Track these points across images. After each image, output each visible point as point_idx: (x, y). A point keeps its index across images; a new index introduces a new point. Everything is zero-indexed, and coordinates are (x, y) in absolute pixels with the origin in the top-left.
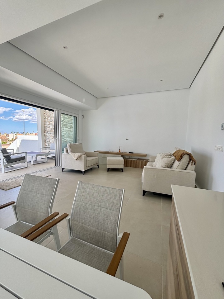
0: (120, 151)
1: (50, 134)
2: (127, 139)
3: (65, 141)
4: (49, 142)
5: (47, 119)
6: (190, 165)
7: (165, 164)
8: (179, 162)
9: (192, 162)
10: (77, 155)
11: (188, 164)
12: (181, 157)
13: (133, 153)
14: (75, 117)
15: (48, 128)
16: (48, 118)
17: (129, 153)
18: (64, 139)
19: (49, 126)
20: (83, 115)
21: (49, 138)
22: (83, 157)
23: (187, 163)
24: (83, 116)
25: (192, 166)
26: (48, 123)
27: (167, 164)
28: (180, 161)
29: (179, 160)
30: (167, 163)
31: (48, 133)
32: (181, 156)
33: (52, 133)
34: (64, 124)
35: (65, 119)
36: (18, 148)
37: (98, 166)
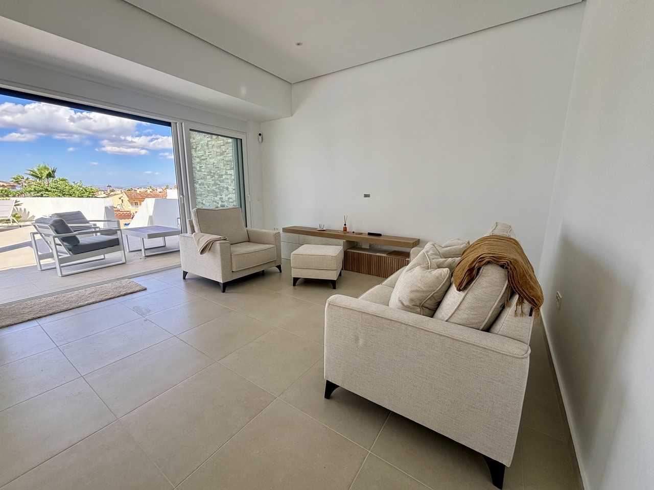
0: (345, 229)
1: (203, 184)
2: (366, 196)
3: (231, 200)
4: (202, 203)
5: (196, 151)
6: (509, 312)
7: (412, 292)
8: (462, 294)
9: (520, 302)
10: (207, 238)
11: (503, 308)
12: (472, 274)
13: (379, 235)
14: (237, 139)
15: (198, 171)
16: (198, 149)
17: (370, 234)
18: (229, 196)
19: (200, 167)
20: (260, 135)
21: (201, 195)
22: (217, 246)
23: (496, 304)
24: (260, 137)
25: (519, 318)
26: (198, 160)
27: (418, 294)
28: (465, 288)
29: (461, 284)
30: (418, 291)
31: (200, 182)
32: (471, 270)
33: (205, 182)
34: (227, 161)
35: (228, 149)
36: (151, 217)
37: (279, 267)
